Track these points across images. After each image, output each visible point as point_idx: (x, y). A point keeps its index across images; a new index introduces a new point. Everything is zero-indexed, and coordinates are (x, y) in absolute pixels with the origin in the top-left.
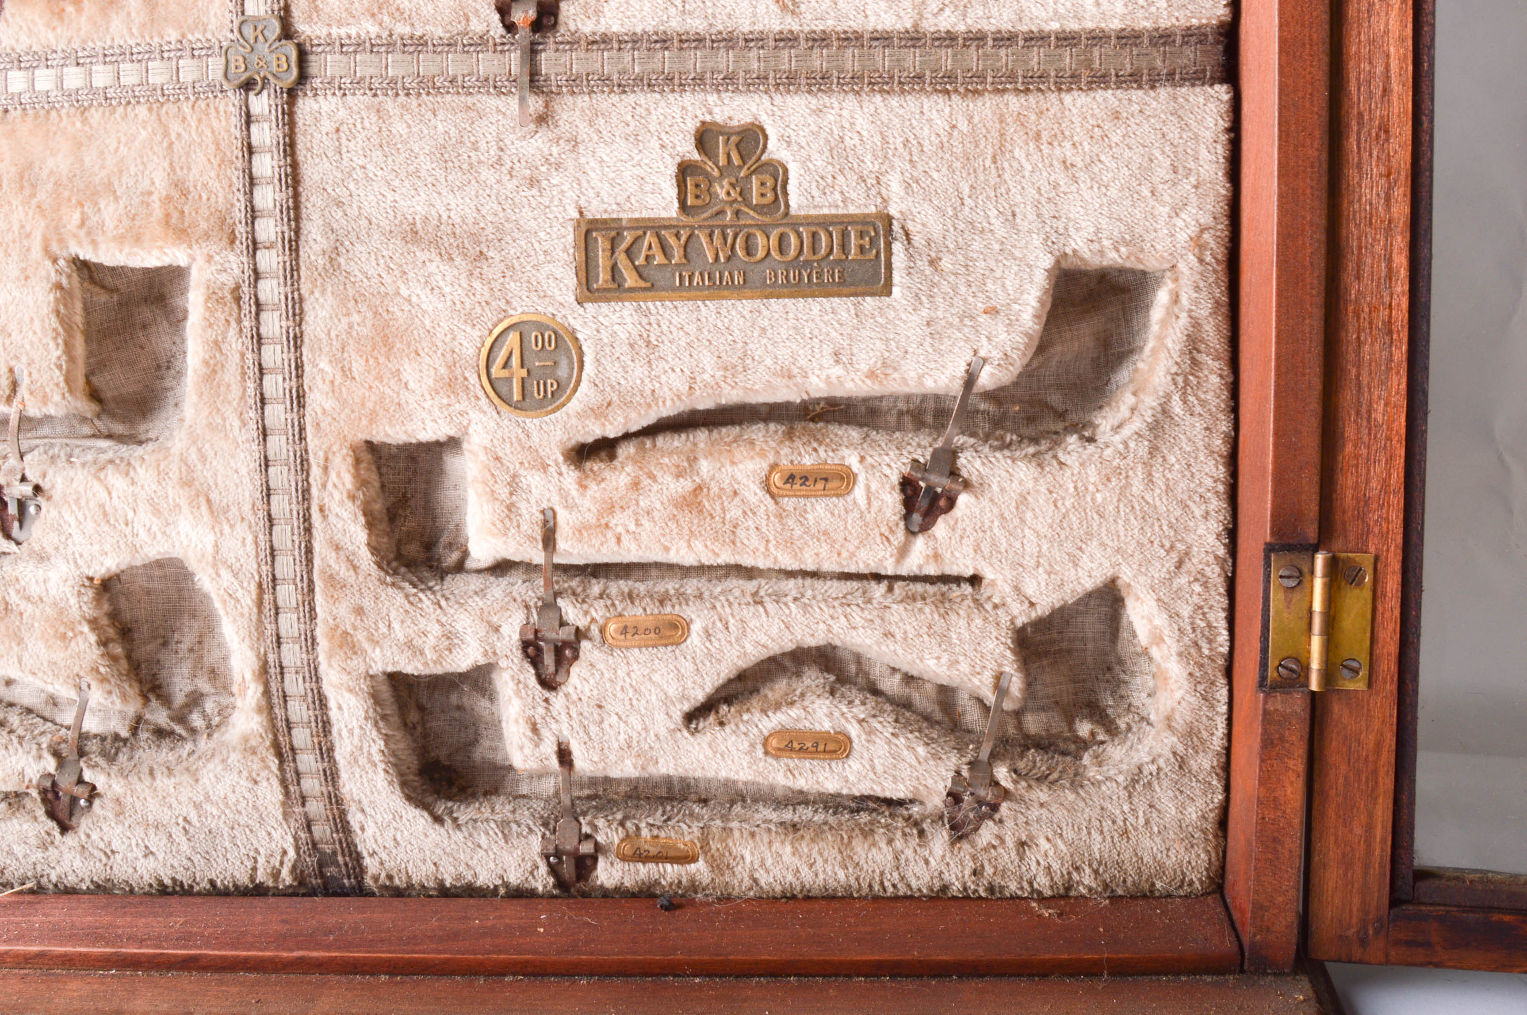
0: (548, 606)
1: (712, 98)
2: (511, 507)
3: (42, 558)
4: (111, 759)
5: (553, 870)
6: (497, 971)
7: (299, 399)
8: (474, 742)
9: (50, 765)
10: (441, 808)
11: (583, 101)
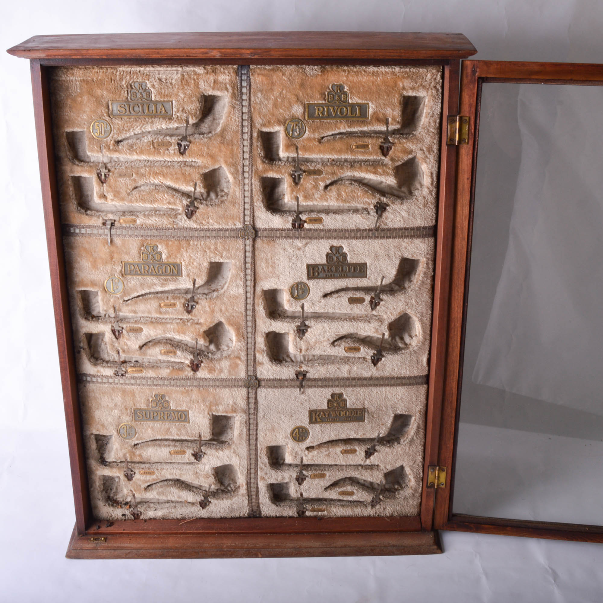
0: (301, 472)
1: (334, 389)
2: (295, 457)
3: (204, 464)
4: (214, 497)
5: (298, 513)
6: (290, 533)
7: (256, 439)
8: (282, 490)
9: (203, 498)
10: (278, 504)
11: (311, 389)
